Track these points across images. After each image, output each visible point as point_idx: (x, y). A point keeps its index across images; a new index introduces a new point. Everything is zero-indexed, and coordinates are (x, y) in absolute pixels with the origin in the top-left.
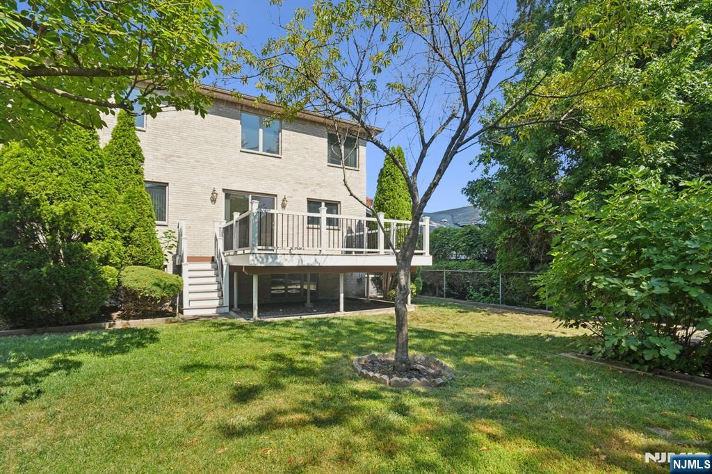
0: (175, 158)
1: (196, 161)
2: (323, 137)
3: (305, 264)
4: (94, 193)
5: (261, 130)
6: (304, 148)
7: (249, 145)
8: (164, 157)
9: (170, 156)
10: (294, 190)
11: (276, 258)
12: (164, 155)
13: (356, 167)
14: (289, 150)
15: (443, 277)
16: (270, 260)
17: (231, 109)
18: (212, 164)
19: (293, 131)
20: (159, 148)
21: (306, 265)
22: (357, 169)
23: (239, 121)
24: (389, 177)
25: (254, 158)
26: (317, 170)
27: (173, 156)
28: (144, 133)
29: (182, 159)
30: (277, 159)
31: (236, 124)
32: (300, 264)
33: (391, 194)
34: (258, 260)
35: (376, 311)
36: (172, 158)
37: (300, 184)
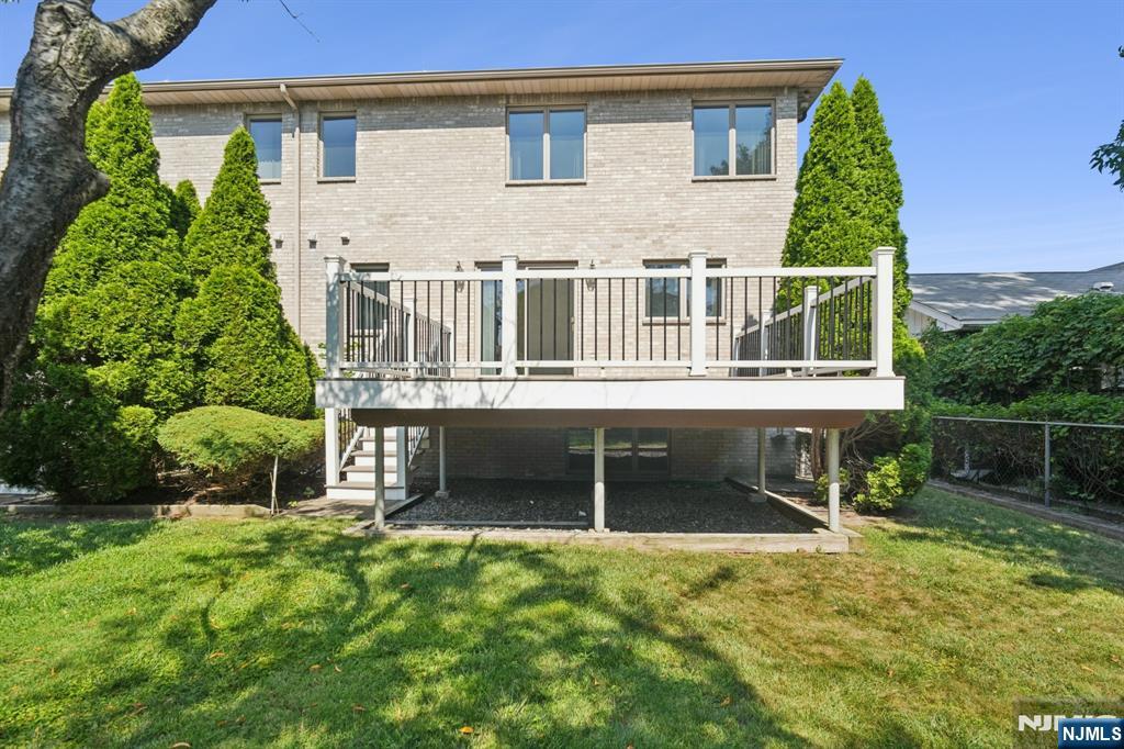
0: (399, 219)
1: (430, 218)
2: (681, 120)
3: (454, 404)
4: (118, 278)
5: (546, 137)
6: (637, 153)
7: (525, 171)
8: (381, 219)
9: (391, 216)
10: (613, 247)
11: (379, 390)
12: (381, 215)
13: (769, 172)
14: (602, 165)
15: (1043, 441)
16: (364, 396)
17: (488, 109)
18: (458, 218)
19: (611, 122)
20: (374, 205)
21: (454, 407)
22: (772, 175)
23: (503, 128)
24: (820, 167)
25: (531, 194)
26: (667, 195)
27: (395, 215)
28: (353, 185)
29: (409, 219)
30: (578, 188)
31: (497, 137)
32: (440, 406)
33: (823, 210)
34: (336, 396)
35: (702, 541)
36: (395, 219)
37: (627, 230)
